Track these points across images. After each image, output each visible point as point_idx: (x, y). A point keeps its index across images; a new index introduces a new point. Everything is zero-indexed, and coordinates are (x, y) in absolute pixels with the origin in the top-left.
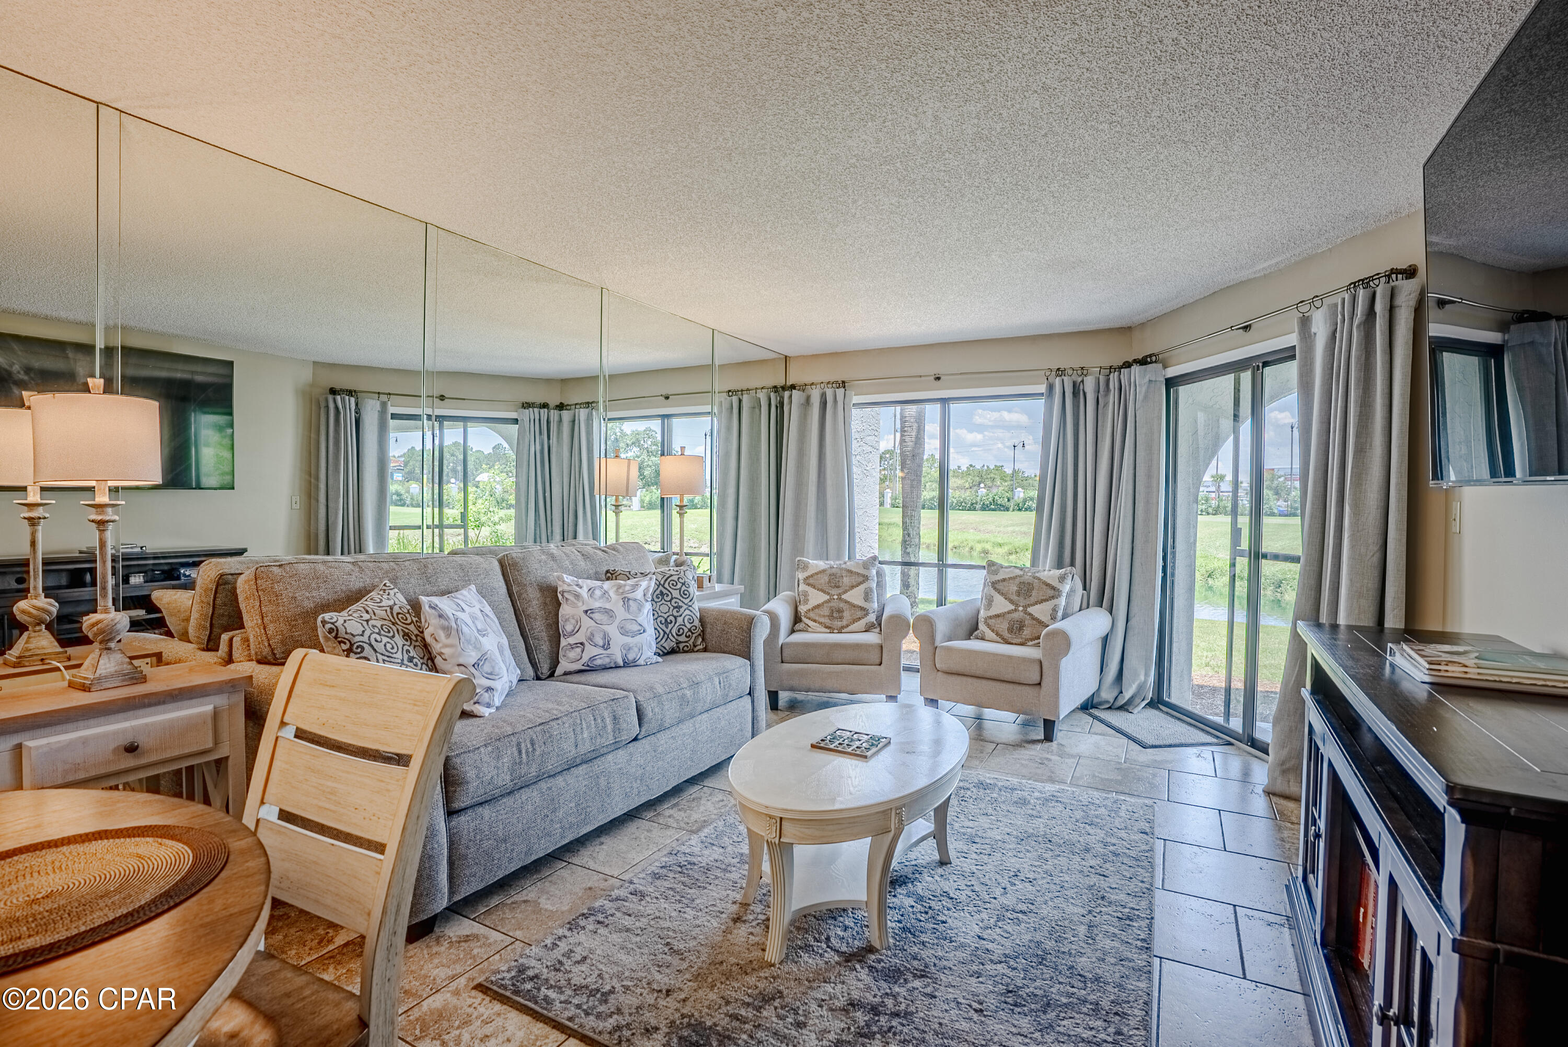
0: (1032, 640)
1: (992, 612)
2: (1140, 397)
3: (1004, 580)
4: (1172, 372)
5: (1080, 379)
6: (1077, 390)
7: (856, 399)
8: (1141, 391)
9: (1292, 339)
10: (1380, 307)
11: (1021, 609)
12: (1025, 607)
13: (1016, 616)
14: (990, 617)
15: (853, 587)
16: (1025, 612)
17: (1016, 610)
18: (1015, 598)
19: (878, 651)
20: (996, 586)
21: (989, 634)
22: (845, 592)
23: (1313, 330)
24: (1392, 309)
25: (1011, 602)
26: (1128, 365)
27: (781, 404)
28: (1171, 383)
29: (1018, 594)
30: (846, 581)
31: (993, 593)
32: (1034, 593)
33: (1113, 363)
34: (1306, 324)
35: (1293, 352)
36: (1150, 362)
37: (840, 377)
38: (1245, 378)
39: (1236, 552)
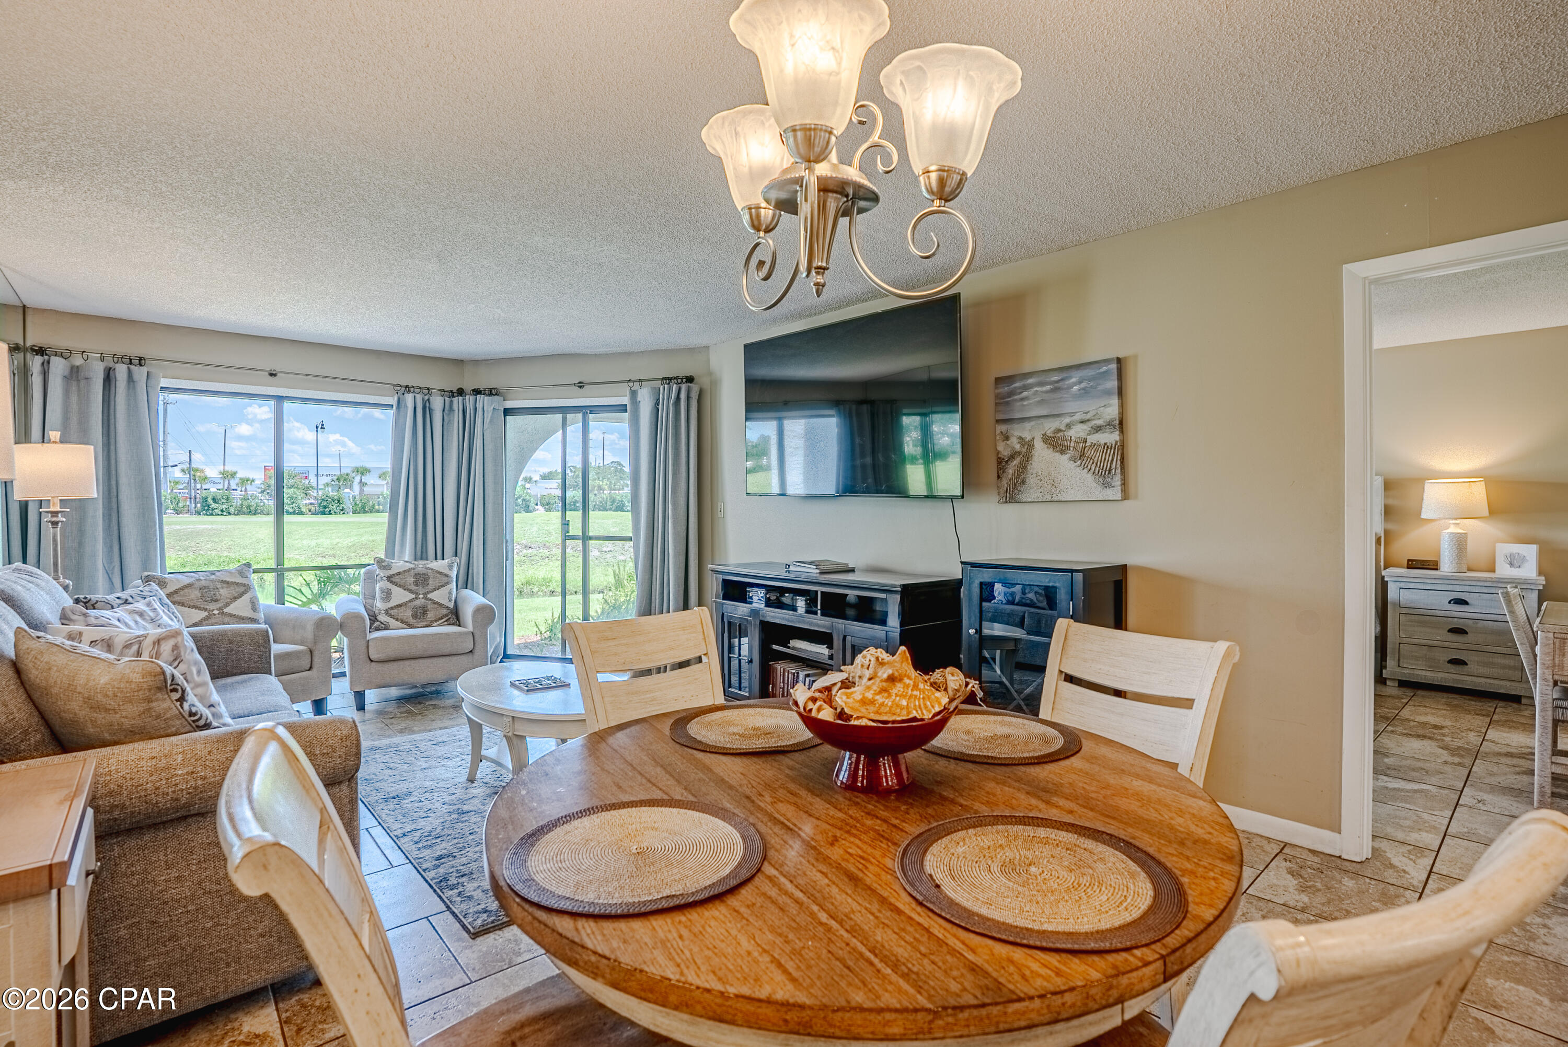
0: (436, 621)
1: (393, 603)
2: (487, 420)
3: (399, 574)
4: (510, 404)
5: (426, 398)
6: (427, 409)
8: (486, 416)
9: (625, 400)
11: (421, 596)
12: (425, 594)
13: (418, 603)
14: (392, 608)
15: (235, 599)
16: (427, 599)
17: (416, 598)
18: (413, 587)
19: (308, 656)
20: (393, 579)
21: (393, 622)
22: (227, 605)
23: (639, 399)
24: (688, 398)
25: (411, 591)
26: (461, 392)
28: (507, 412)
29: (416, 583)
30: (224, 592)
31: (389, 586)
32: (430, 582)
33: (455, 390)
34: (634, 394)
35: (623, 409)
36: (491, 394)
37: (135, 351)
38: (575, 419)
39: (566, 536)
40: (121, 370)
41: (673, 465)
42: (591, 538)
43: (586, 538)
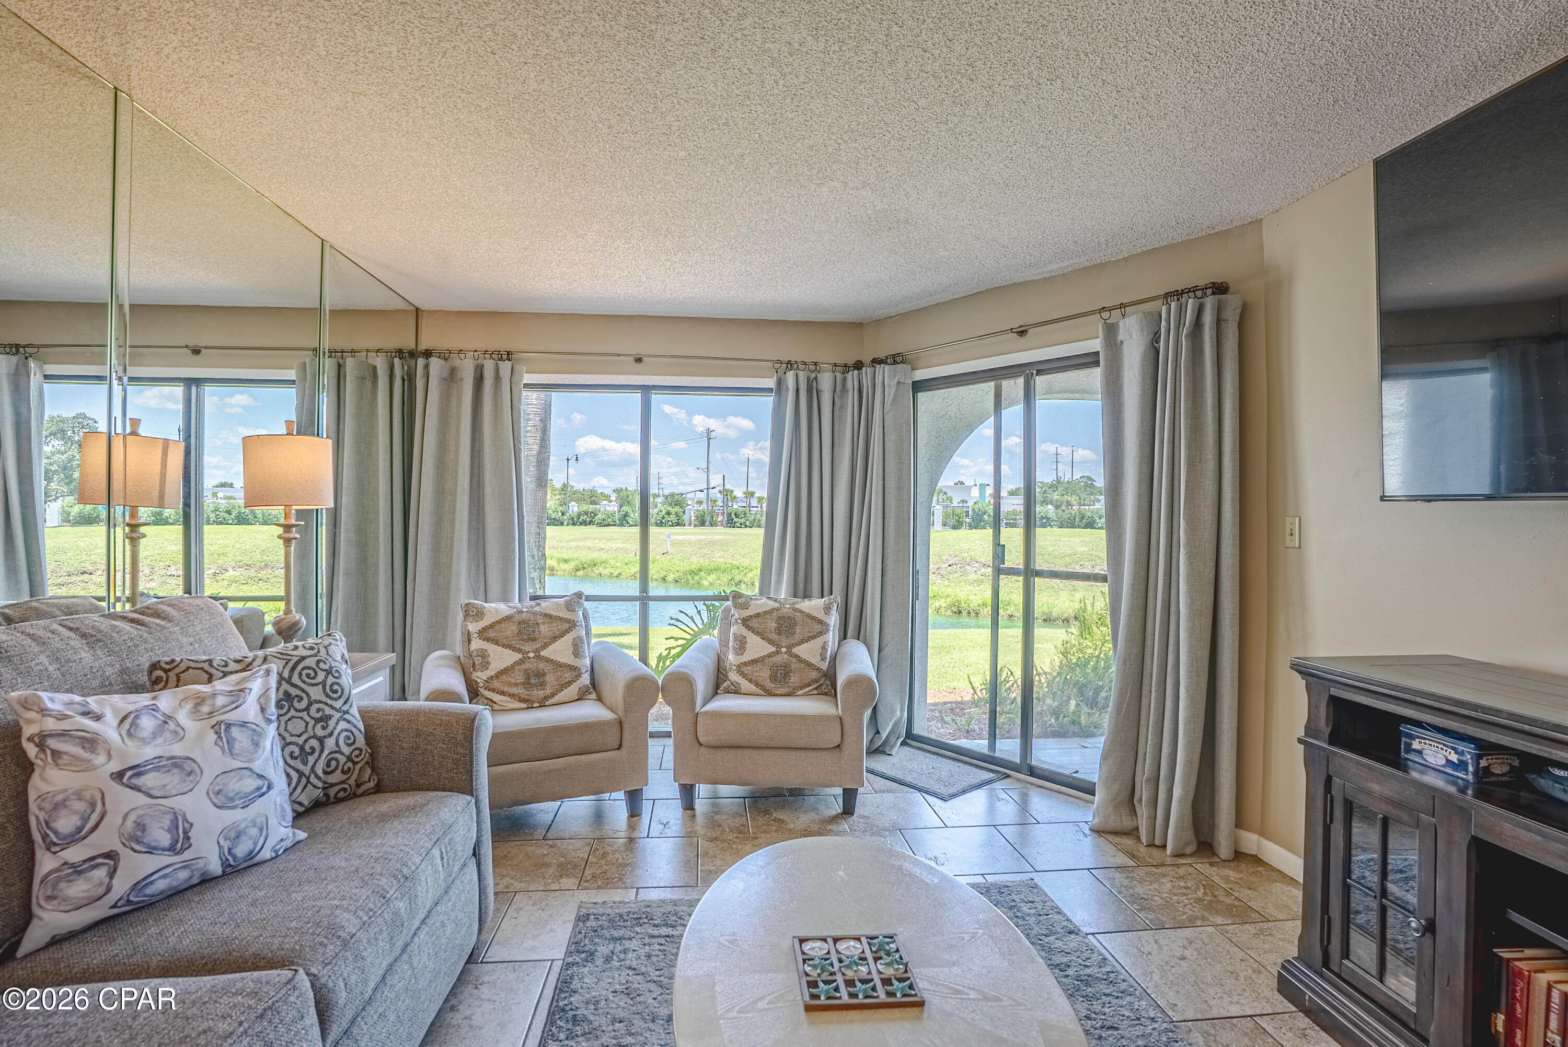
0: (801, 688)
1: (746, 657)
2: (888, 400)
3: (758, 615)
4: (921, 375)
5: (813, 375)
6: (813, 389)
7: (528, 378)
8: (890, 393)
9: (1096, 345)
10: (1208, 318)
11: (784, 650)
12: (790, 647)
13: (778, 659)
14: (745, 664)
15: (555, 638)
16: (789, 653)
17: (777, 652)
18: (774, 637)
19: (616, 730)
20: (748, 623)
21: (746, 685)
22: (545, 646)
23: (1120, 338)
24: (1219, 321)
25: (771, 642)
26: (858, 365)
27: (409, 379)
28: (918, 386)
29: (779, 631)
30: (545, 629)
31: (745, 632)
32: (798, 629)
33: (851, 362)
34: (1111, 330)
35: (1091, 360)
36: (895, 363)
37: (504, 345)
38: (1014, 387)
39: (999, 570)
40: (489, 365)
41: (1189, 448)
42: (1039, 574)
43: (1030, 573)
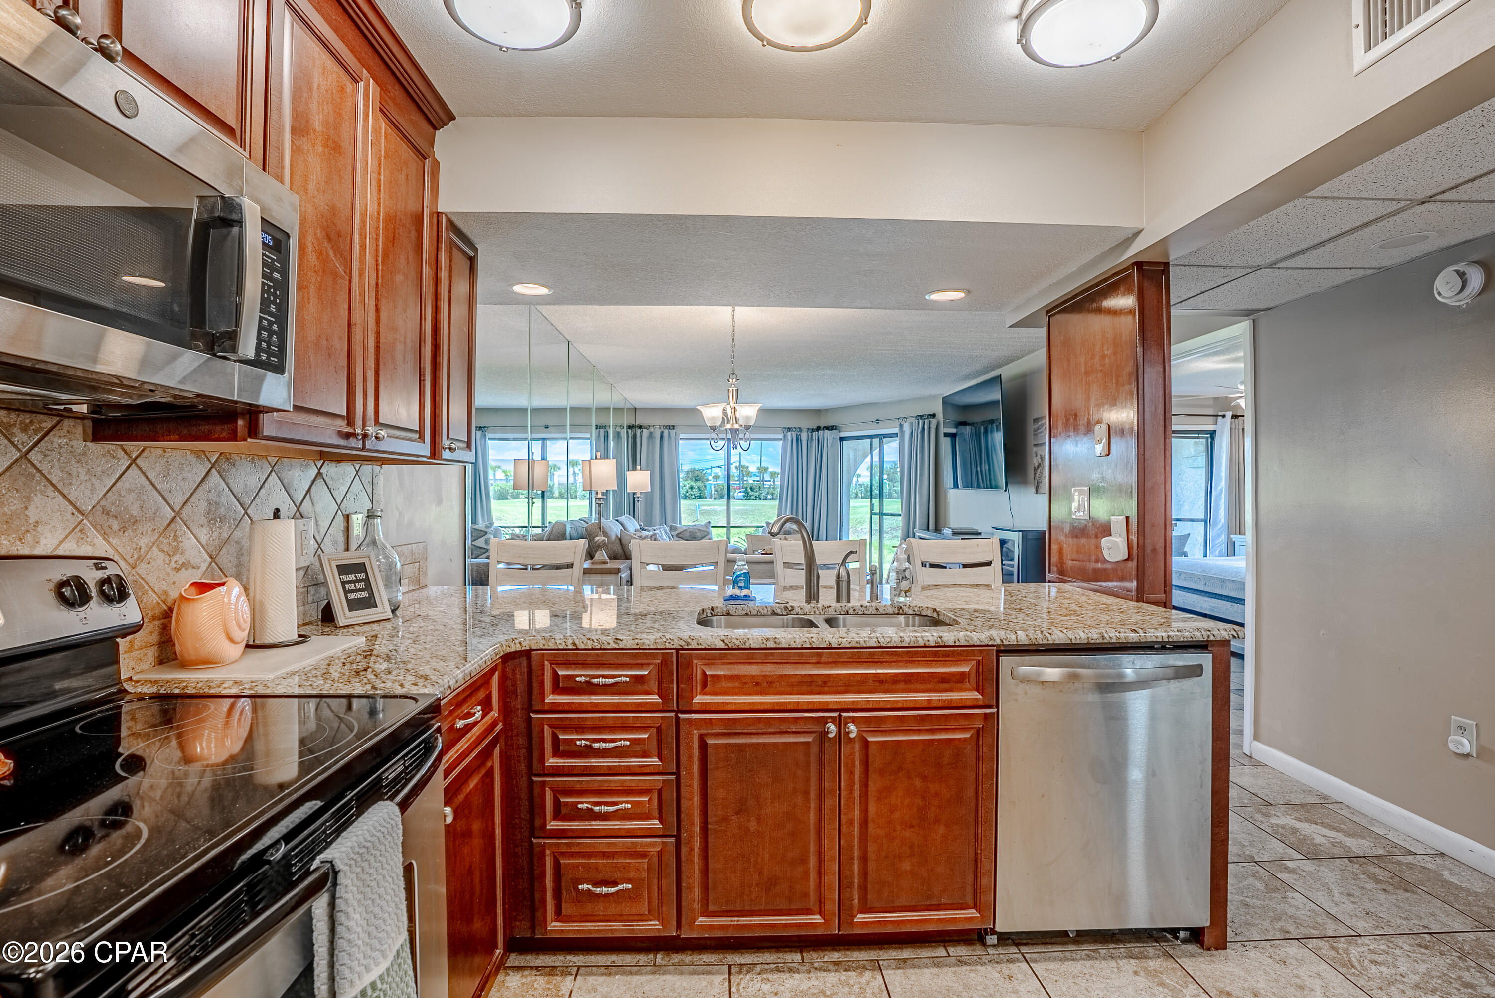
2: (829, 445)
4: (843, 435)
5: (799, 434)
6: (799, 439)
7: (682, 436)
8: (830, 442)
9: (897, 430)
15: (702, 538)
23: (903, 429)
24: (930, 428)
26: (818, 429)
27: (635, 437)
28: (842, 439)
30: (698, 535)
33: (815, 427)
34: (901, 426)
35: (896, 435)
36: (832, 430)
37: (671, 423)
38: (876, 441)
39: (871, 514)
40: (666, 432)
41: (921, 470)
42: (883, 515)
43: (881, 514)
